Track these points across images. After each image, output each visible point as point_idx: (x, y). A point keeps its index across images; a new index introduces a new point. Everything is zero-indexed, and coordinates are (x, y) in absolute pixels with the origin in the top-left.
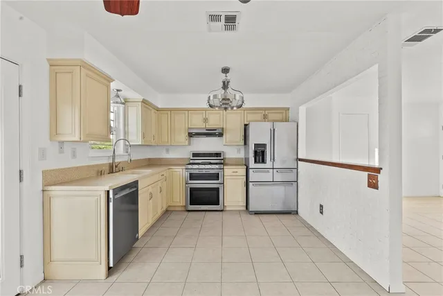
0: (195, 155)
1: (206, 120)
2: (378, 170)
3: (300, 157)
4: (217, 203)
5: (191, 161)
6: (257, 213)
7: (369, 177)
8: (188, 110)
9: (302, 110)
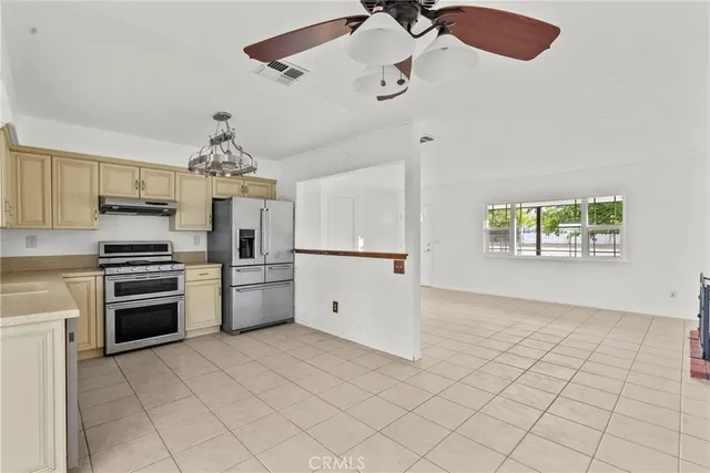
0: (110, 248)
1: (140, 185)
2: (404, 256)
3: (296, 247)
4: (174, 329)
5: (102, 261)
6: (243, 331)
7: (396, 263)
8: (99, 161)
9: (301, 187)
